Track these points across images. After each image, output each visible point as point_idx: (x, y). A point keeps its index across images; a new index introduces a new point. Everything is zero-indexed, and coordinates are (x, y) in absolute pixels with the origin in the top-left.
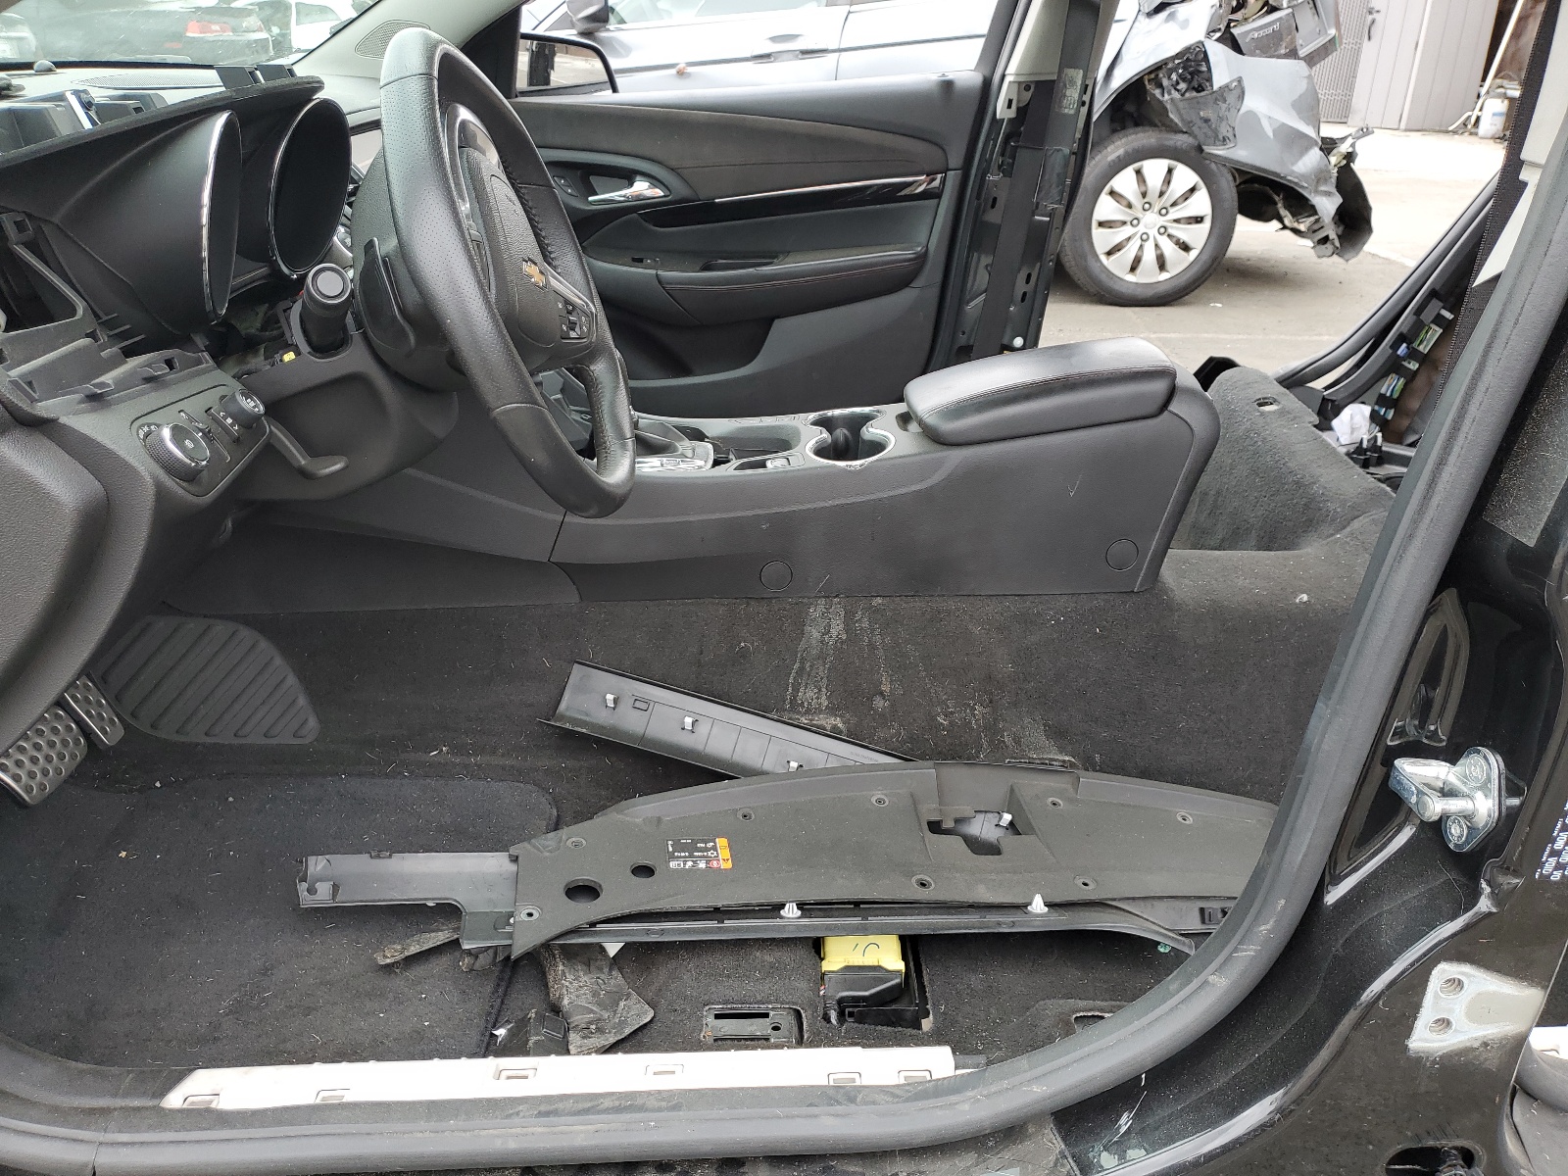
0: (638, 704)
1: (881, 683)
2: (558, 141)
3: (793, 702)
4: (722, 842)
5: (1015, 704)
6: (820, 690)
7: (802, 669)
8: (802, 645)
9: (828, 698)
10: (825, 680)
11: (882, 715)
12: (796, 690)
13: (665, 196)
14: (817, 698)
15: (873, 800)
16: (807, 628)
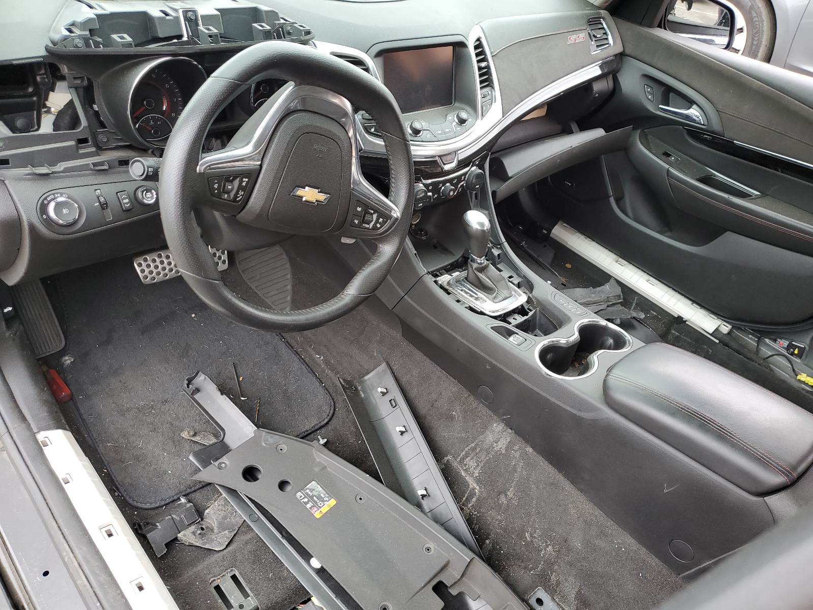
0: (393, 401)
1: (508, 490)
2: (659, 65)
3: (463, 459)
4: (333, 502)
5: (571, 564)
6: (478, 466)
7: (474, 449)
8: (481, 437)
9: (479, 473)
10: (482, 463)
11: (500, 506)
12: (467, 456)
13: (703, 125)
14: (474, 469)
15: (427, 546)
16: (488, 432)
